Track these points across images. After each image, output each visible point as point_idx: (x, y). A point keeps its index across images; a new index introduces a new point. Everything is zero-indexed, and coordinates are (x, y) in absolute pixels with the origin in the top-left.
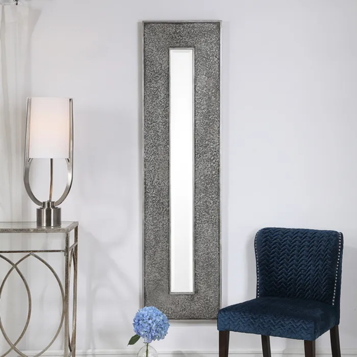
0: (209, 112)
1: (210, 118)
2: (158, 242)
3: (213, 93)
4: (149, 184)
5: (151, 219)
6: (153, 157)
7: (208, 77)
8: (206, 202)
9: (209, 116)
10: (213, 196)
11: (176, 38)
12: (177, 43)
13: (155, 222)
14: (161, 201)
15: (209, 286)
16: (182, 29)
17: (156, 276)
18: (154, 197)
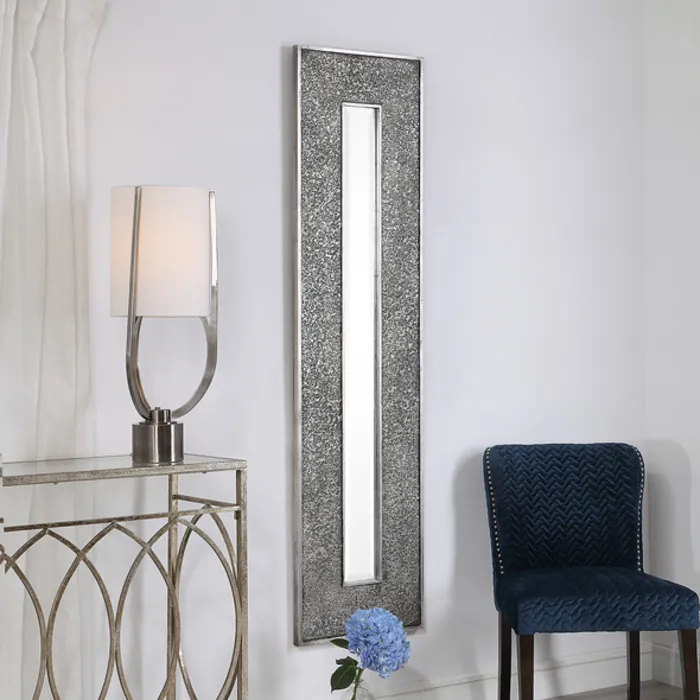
0: (403, 230)
1: (405, 241)
2: (323, 486)
3: (408, 194)
4: (308, 371)
5: (312, 439)
6: (315, 316)
7: (402, 165)
8: (398, 402)
9: (404, 237)
10: (409, 391)
11: (351, 83)
12: (354, 94)
13: (318, 445)
14: (329, 404)
15: (403, 563)
16: (361, 68)
17: (319, 554)
18: (317, 396)
